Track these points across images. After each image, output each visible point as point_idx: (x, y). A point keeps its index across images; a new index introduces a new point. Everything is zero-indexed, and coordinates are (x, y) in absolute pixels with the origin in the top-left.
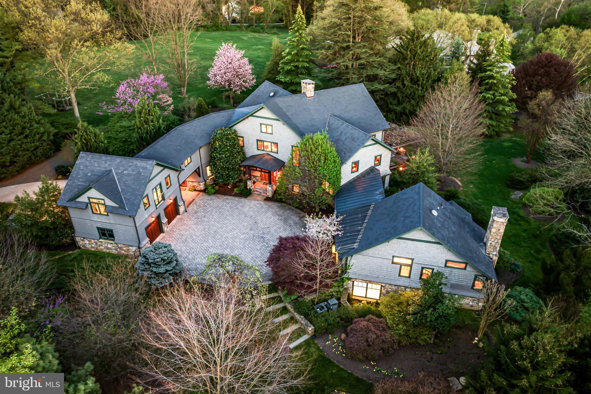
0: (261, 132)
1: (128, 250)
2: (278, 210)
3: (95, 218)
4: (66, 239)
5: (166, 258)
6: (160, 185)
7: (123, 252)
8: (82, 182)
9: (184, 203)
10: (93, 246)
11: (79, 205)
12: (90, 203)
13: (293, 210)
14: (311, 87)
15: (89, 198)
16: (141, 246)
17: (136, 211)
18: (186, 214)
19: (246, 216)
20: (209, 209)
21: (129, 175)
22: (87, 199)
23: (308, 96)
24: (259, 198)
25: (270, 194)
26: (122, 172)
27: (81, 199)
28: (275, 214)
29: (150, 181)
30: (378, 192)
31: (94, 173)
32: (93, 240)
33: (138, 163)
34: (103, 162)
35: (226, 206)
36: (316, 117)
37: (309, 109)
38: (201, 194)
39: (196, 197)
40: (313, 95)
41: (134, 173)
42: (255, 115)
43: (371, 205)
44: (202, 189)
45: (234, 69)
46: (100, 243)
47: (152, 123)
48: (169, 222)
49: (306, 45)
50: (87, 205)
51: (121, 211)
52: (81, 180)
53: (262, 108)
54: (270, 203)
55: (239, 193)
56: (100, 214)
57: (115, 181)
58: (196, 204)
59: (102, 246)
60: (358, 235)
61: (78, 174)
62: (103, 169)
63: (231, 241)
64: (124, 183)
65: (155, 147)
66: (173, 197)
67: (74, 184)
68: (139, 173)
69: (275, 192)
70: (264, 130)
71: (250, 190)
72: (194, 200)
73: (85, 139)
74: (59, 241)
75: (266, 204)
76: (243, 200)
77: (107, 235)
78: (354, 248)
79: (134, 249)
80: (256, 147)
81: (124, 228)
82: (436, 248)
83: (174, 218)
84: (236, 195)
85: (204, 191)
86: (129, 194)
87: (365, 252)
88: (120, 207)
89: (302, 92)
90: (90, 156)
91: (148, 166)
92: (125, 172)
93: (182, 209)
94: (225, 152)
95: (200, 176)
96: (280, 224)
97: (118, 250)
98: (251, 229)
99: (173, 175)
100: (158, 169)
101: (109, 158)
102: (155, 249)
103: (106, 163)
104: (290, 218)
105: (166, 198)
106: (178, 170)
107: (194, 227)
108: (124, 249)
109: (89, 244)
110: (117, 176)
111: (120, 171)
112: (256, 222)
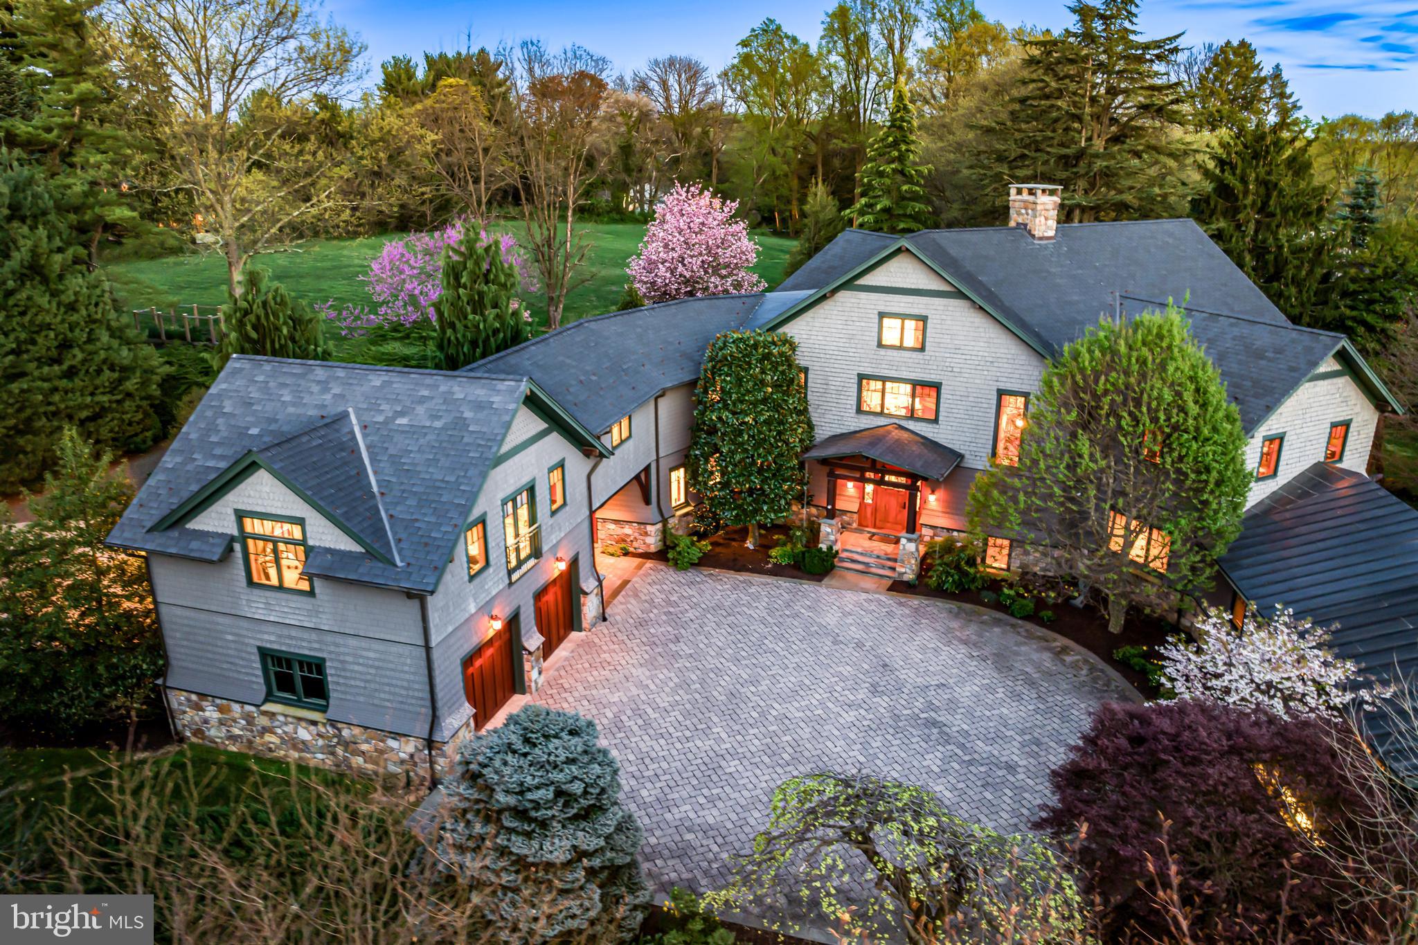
0: (880, 345)
1: (381, 752)
2: (955, 624)
3: (257, 606)
4: (126, 695)
6: (531, 490)
7: (360, 760)
8: (222, 457)
9: (600, 582)
10: (237, 732)
11: (195, 545)
12: (244, 537)
13: (1013, 626)
14: (1049, 203)
15: (240, 515)
16: (444, 734)
17: (439, 571)
18: (602, 627)
19: (835, 642)
20: (690, 615)
21: (414, 431)
22: (233, 518)
23: (1037, 233)
24: (868, 583)
25: (908, 572)
26: (386, 422)
27: (201, 523)
28: (948, 636)
29: (499, 461)
31: (273, 427)
32: (236, 707)
33: (456, 389)
34: (315, 388)
35: (749, 605)
36: (1076, 298)
37: (1048, 272)
38: (649, 564)
39: (634, 574)
40: (1051, 233)
41: (438, 424)
42: (862, 281)
44: (653, 549)
46: (264, 721)
48: (548, 649)
50: (230, 550)
51: (366, 571)
53: (899, 251)
54: (915, 601)
55: (788, 565)
56: (281, 588)
57: (355, 451)
58: (636, 596)
59: (270, 730)
61: (211, 428)
62: (312, 412)
63: (806, 732)
64: (394, 460)
66: (566, 553)
67: (190, 467)
68: (460, 423)
69: (925, 565)
70: (890, 337)
71: (831, 554)
72: (626, 583)
74: (99, 704)
75: (901, 604)
76: (808, 587)
77: (299, 686)
79: (406, 748)
80: (854, 403)
81: (372, 652)
83: (560, 640)
84: (777, 571)
85: (665, 554)
86: (412, 502)
88: (370, 554)
89: (1012, 224)
90: (267, 367)
91: (496, 399)
92: (403, 421)
93: (590, 607)
94: (755, 404)
95: (647, 501)
96: (986, 674)
97: (340, 751)
98: (875, 690)
99: (577, 464)
100: (527, 424)
101: (340, 374)
103: (326, 390)
104: (1017, 654)
105: (545, 548)
106: (588, 447)
107: (641, 673)
108: (365, 747)
109: (221, 723)
110: (365, 436)
111: (380, 419)
112: (885, 666)
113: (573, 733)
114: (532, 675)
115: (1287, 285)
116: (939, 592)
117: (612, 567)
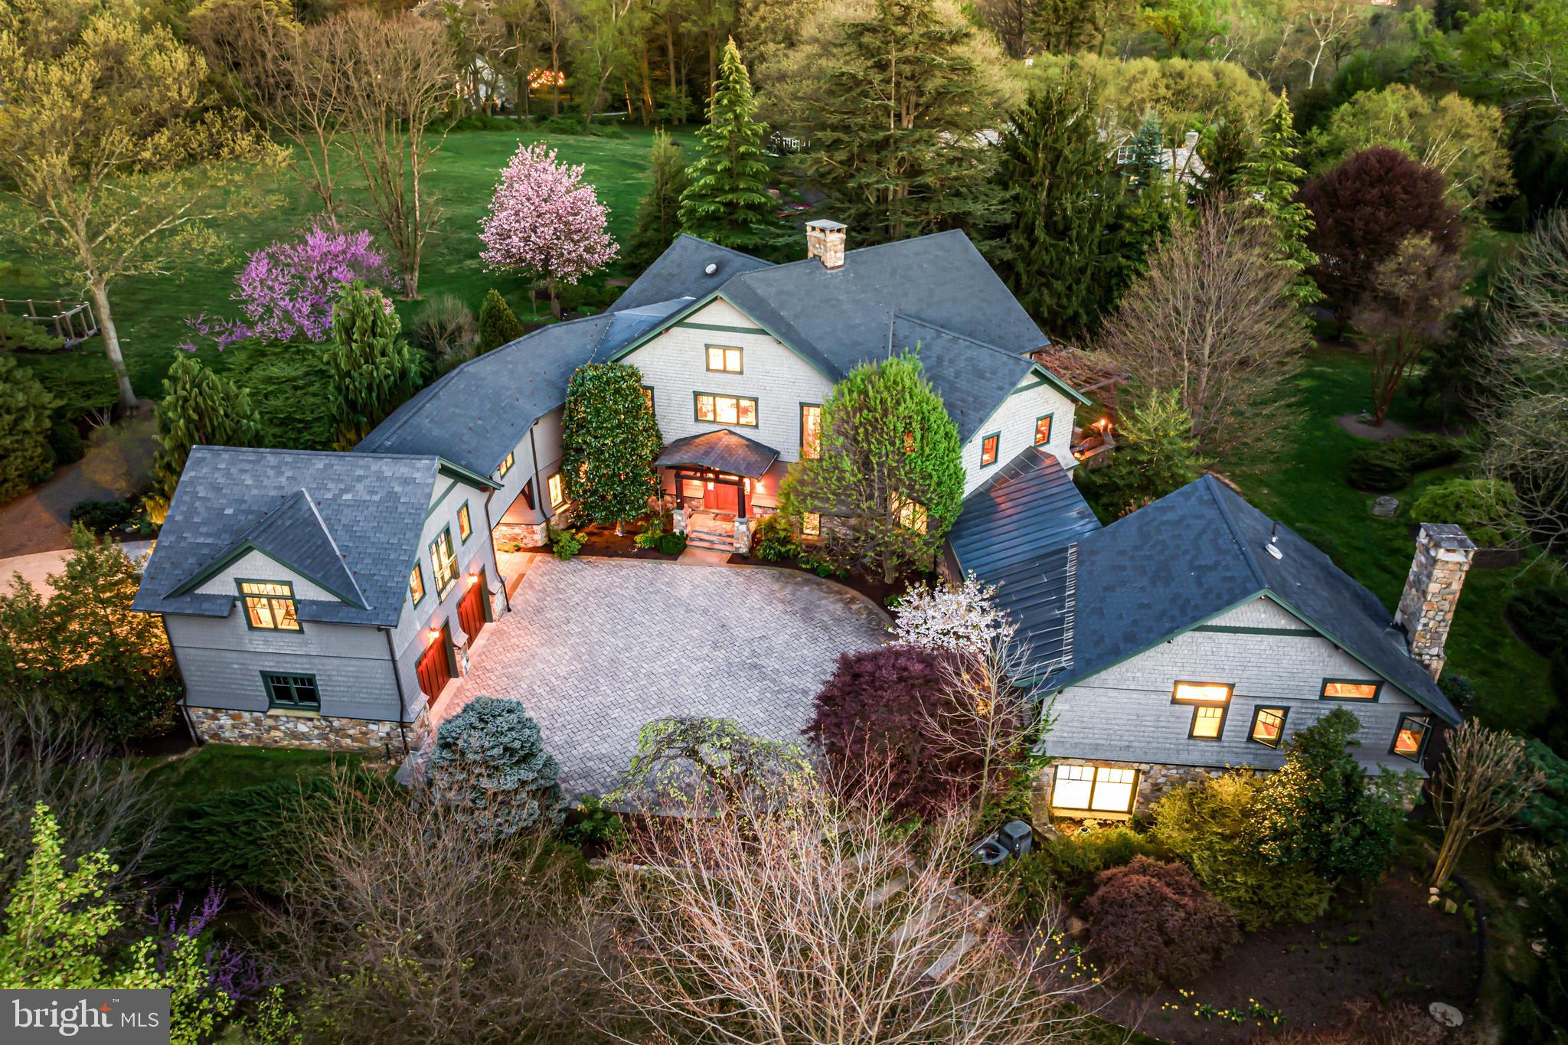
0: (708, 369)
1: (365, 734)
2: (776, 587)
3: (257, 643)
4: (158, 716)
5: (517, 744)
6: (447, 532)
7: (349, 741)
8: (208, 535)
9: (502, 582)
10: (247, 732)
11: (205, 606)
12: (243, 597)
13: (818, 584)
14: (836, 240)
15: (239, 582)
16: (411, 716)
17: (398, 610)
18: (508, 616)
19: (688, 611)
20: (576, 599)
21: (359, 504)
22: (234, 584)
23: (829, 264)
24: (713, 558)
25: (743, 546)
26: (336, 497)
27: (210, 588)
28: (770, 596)
29: (429, 512)
30: (1074, 514)
31: (244, 507)
32: (246, 716)
33: (384, 468)
34: (271, 473)
35: (621, 587)
36: (858, 321)
37: (837, 300)
38: (539, 557)
39: (527, 568)
40: (841, 263)
41: (376, 498)
42: (689, 320)
43: (1066, 549)
44: (540, 544)
45: (559, 217)
46: (270, 722)
47: (384, 359)
48: (470, 641)
49: (753, 144)
50: (234, 606)
51: (344, 614)
52: (203, 529)
53: (715, 299)
54: (748, 570)
55: (650, 548)
56: (276, 629)
57: (317, 524)
58: (531, 586)
59: (276, 728)
60: (1061, 632)
61: (192, 511)
62: (273, 493)
63: (666, 683)
64: (348, 528)
65: (415, 421)
66: (475, 569)
68: (393, 496)
69: (755, 540)
70: (716, 362)
71: (683, 538)
72: (522, 576)
73: (196, 409)
74: (137, 725)
75: (737, 574)
76: (666, 566)
77: (295, 694)
78: (1063, 669)
79: (383, 729)
80: (692, 413)
81: (352, 667)
82: (1300, 646)
83: (477, 631)
84: (642, 554)
85: (548, 548)
86: (368, 561)
87: (1095, 680)
88: (345, 603)
89: (810, 255)
90: (225, 456)
91: (417, 475)
92: (347, 497)
93: (497, 604)
94: (612, 429)
95: (532, 507)
96: (796, 625)
97: (332, 736)
98: (715, 646)
99: (476, 498)
100: (442, 483)
101: (289, 458)
102: (481, 720)
103: (280, 473)
104: (819, 606)
105: (461, 569)
106: (484, 487)
107: (543, 651)
108: (351, 732)
109: (234, 727)
110: (320, 511)
111: (329, 496)
112: (723, 626)
113: (509, 711)
114: (462, 663)
115: (1071, 242)
116: (765, 562)
117: (509, 563)
